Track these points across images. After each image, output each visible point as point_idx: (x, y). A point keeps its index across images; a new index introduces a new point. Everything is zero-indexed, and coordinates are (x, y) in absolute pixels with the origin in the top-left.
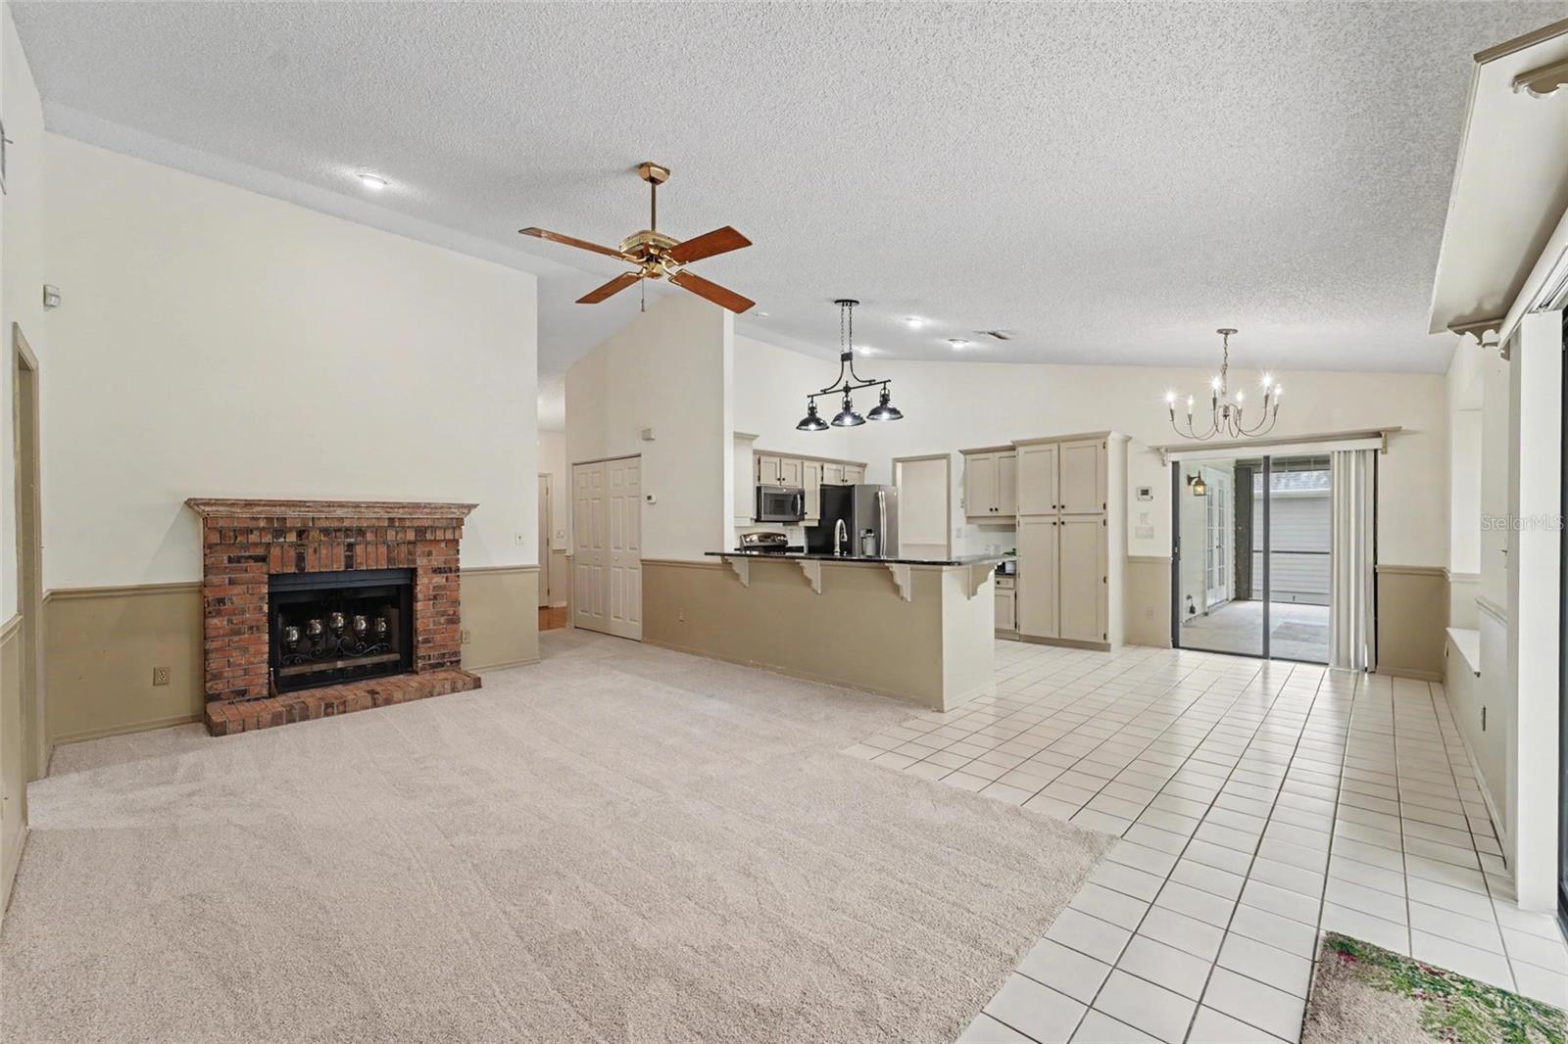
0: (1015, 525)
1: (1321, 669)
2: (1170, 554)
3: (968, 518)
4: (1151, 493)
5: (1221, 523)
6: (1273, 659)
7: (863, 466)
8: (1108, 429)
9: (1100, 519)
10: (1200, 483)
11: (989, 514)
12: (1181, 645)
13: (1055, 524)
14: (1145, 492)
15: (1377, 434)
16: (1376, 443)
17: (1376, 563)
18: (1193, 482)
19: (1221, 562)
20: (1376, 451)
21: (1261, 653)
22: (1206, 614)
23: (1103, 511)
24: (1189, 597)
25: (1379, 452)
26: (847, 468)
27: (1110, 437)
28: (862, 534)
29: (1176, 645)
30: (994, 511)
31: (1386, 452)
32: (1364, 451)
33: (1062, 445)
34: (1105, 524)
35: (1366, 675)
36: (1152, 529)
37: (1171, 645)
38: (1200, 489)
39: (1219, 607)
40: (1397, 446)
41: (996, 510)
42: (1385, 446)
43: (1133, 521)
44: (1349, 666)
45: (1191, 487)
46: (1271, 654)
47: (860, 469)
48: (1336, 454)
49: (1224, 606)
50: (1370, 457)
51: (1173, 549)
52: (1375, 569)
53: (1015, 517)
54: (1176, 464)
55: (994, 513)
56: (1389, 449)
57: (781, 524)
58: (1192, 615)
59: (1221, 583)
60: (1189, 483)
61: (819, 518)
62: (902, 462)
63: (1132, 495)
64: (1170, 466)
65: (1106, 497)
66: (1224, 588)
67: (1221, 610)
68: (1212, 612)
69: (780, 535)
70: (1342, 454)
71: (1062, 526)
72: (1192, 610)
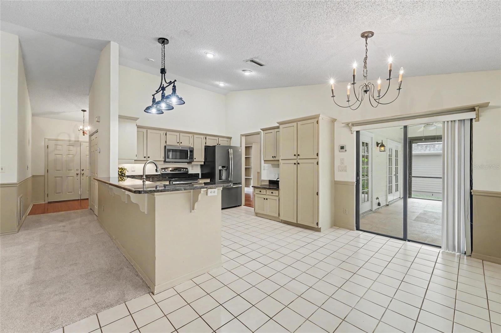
0: (279, 164)
1: (437, 250)
2: (355, 180)
3: (264, 161)
4: (345, 148)
5: (397, 164)
6: (409, 241)
7: (230, 138)
8: (319, 113)
9: (315, 161)
10: (382, 145)
11: (272, 159)
12: (361, 228)
13: (295, 164)
14: (342, 148)
15: (473, 109)
16: (472, 115)
17: (471, 188)
18: (379, 145)
19: (397, 181)
20: (471, 120)
21: (402, 237)
22: (388, 205)
23: (316, 157)
24: (377, 198)
25: (474, 120)
26: (220, 139)
27: (320, 118)
28: (220, 168)
29: (358, 229)
30: (274, 158)
31: (478, 120)
32: (464, 120)
33: (298, 123)
34: (318, 164)
35: (465, 257)
36: (346, 167)
37: (355, 228)
38: (382, 148)
39: (395, 202)
40: (485, 116)
41: (275, 157)
42: (478, 116)
43: (337, 163)
44: (454, 250)
45: (378, 147)
46: (408, 238)
47: (229, 140)
48: (446, 122)
49: (398, 201)
50: (468, 124)
51: (357, 178)
52: (471, 193)
53: (279, 160)
54: (358, 132)
55: (274, 159)
56: (480, 118)
57: (187, 163)
58: (379, 207)
59: (397, 190)
60: (378, 146)
61: (204, 161)
62: (246, 136)
63: (337, 148)
64: (355, 133)
65: (318, 149)
66: (398, 193)
67: (396, 203)
68: (391, 204)
69: (184, 168)
70: (450, 123)
71: (298, 165)
72: (379, 204)
